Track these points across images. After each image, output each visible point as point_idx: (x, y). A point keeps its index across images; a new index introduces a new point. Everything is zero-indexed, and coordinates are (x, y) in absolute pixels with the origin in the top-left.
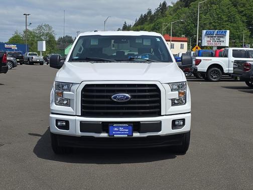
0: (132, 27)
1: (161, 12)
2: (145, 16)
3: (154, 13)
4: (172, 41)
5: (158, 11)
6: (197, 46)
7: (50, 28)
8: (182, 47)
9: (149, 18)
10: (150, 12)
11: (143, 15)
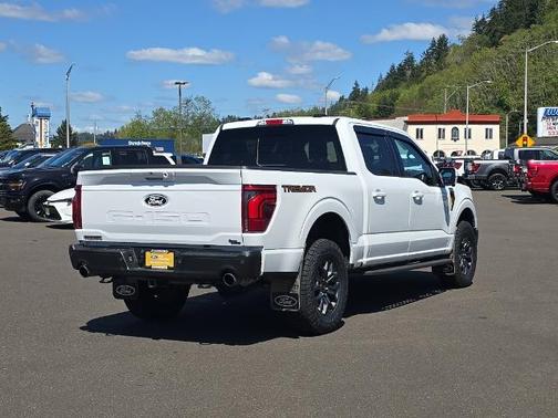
0: (370, 92)
1: (437, 59)
2: (401, 68)
3: (422, 62)
4: (470, 123)
5: (428, 56)
6: (525, 135)
7: (207, 104)
8: (489, 135)
9: (409, 73)
10: (410, 60)
11: (396, 66)
